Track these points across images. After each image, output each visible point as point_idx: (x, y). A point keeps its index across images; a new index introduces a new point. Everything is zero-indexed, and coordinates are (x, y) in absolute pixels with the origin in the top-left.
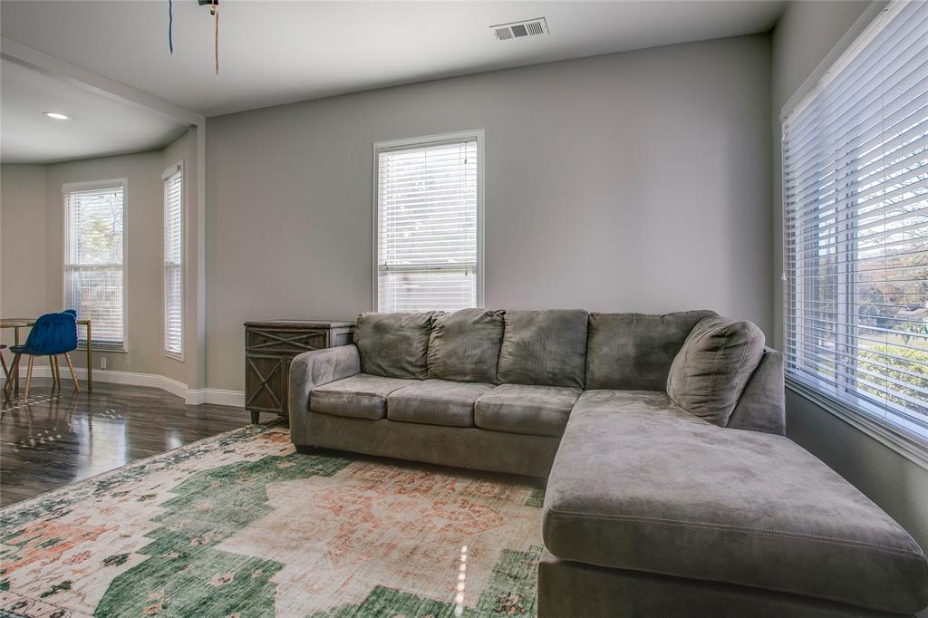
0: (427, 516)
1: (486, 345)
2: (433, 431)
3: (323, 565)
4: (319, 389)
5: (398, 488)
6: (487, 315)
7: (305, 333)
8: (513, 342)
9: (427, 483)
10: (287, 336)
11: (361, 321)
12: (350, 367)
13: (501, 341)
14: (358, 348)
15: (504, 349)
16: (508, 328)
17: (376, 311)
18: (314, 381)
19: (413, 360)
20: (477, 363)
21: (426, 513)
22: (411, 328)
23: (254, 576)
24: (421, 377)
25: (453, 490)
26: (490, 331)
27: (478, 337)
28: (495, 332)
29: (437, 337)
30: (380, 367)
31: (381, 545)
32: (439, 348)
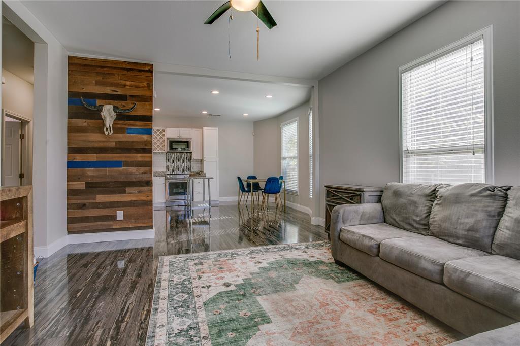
0: (374, 338)
1: (481, 216)
2: (408, 276)
3: (286, 334)
4: (345, 228)
5: (373, 308)
6: (487, 189)
7: (351, 193)
8: (512, 218)
9: (397, 314)
10: (343, 194)
11: (387, 188)
12: (373, 217)
13: (500, 214)
14: (382, 206)
15: (502, 222)
16: (510, 203)
17: (402, 182)
18: (343, 222)
19: (418, 219)
20: (468, 230)
21: (376, 336)
22: (419, 195)
23: (256, 320)
24: (423, 233)
25: (415, 329)
26: (487, 204)
27: (473, 208)
28: (495, 206)
29: (437, 204)
30: (395, 220)
31: (326, 341)
32: (438, 213)
